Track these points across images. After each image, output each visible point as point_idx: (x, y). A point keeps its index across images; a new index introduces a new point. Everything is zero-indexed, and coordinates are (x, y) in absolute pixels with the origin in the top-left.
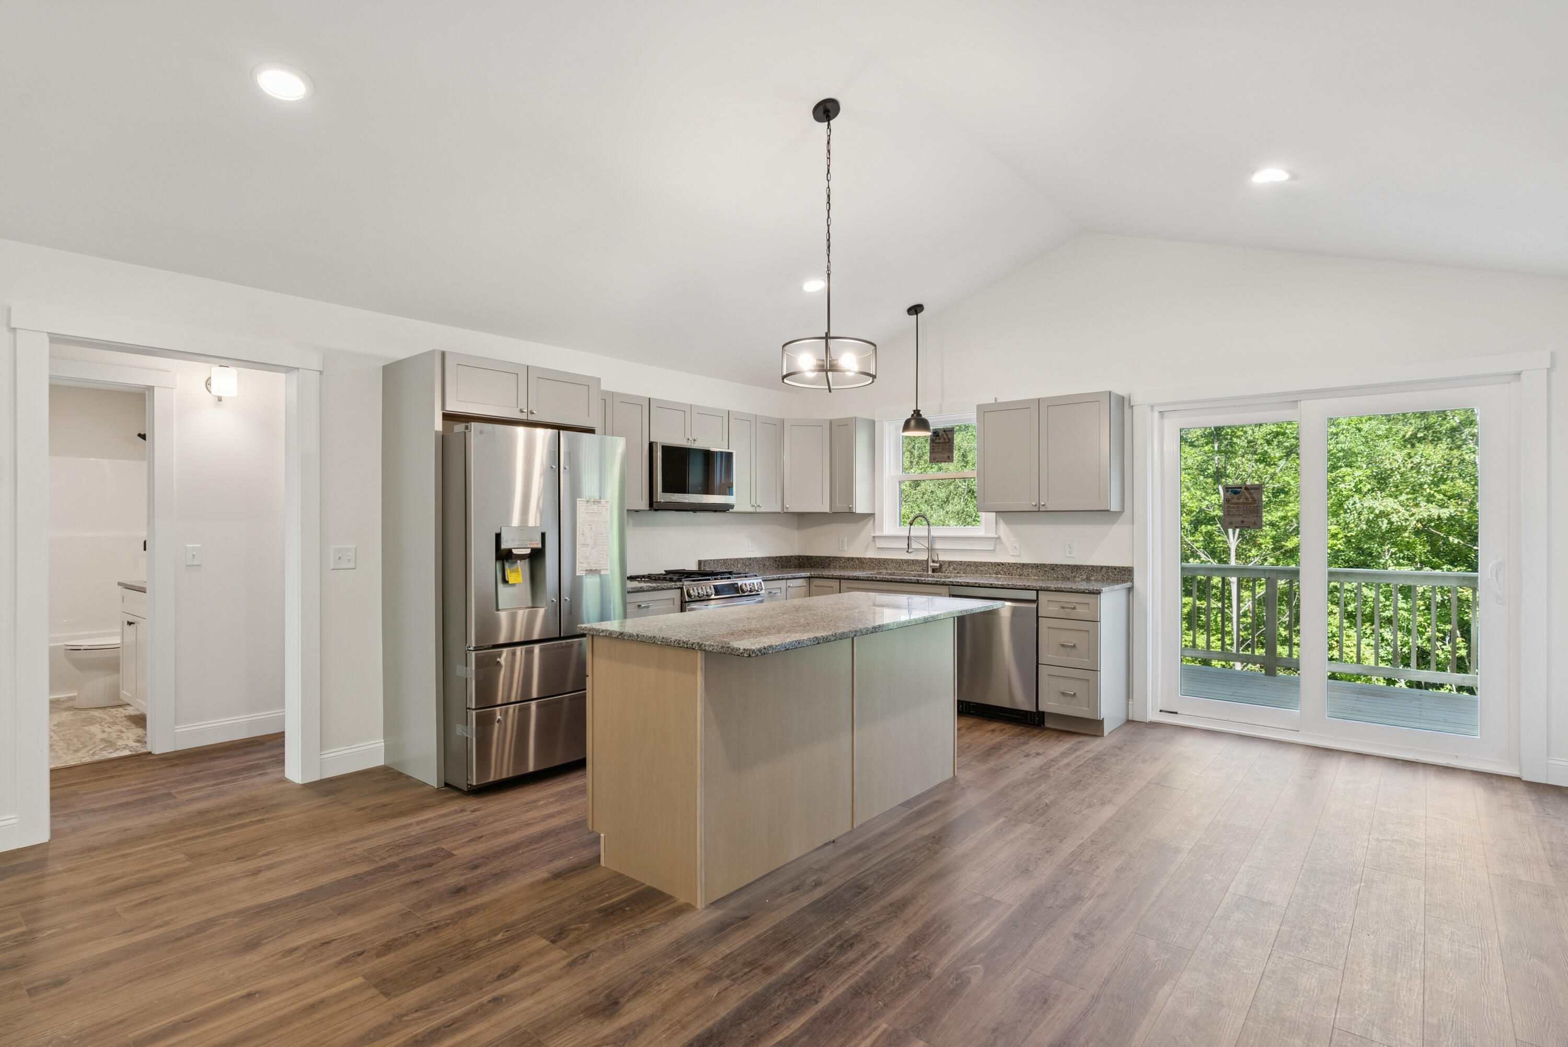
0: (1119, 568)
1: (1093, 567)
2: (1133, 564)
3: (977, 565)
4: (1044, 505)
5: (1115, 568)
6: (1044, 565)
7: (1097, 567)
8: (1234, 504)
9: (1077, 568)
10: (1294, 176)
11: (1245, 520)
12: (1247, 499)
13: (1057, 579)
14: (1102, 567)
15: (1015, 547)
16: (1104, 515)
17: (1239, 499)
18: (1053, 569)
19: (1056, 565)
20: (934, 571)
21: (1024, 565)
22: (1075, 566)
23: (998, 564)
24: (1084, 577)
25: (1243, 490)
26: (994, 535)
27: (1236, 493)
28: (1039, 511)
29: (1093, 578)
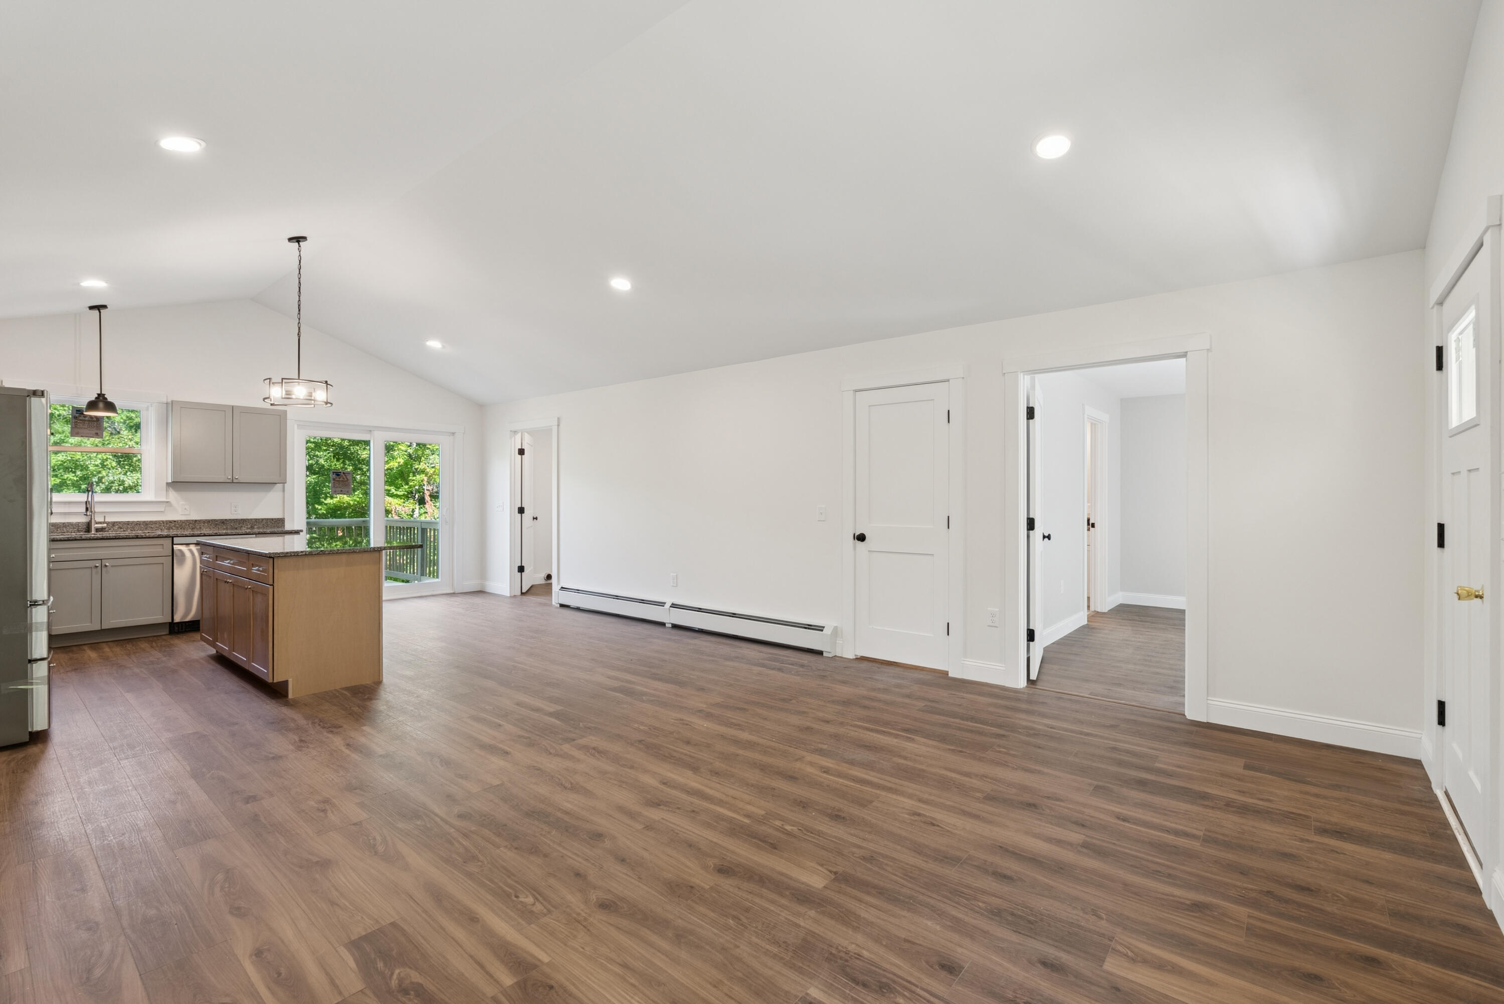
0: (275, 519)
1: (256, 520)
2: (284, 516)
3: (146, 524)
4: (237, 479)
5: (272, 519)
6: (214, 520)
7: (259, 519)
8: (337, 481)
9: (243, 521)
10: (444, 347)
11: (343, 490)
12: (344, 478)
13: (227, 529)
14: (263, 519)
15: (185, 509)
16: (268, 485)
17: (339, 478)
18: (223, 523)
19: (226, 520)
20: (97, 530)
21: (196, 521)
22: (242, 519)
23: (170, 522)
24: (249, 526)
25: (342, 474)
26: (164, 499)
27: (338, 475)
28: (233, 482)
29: (256, 527)
